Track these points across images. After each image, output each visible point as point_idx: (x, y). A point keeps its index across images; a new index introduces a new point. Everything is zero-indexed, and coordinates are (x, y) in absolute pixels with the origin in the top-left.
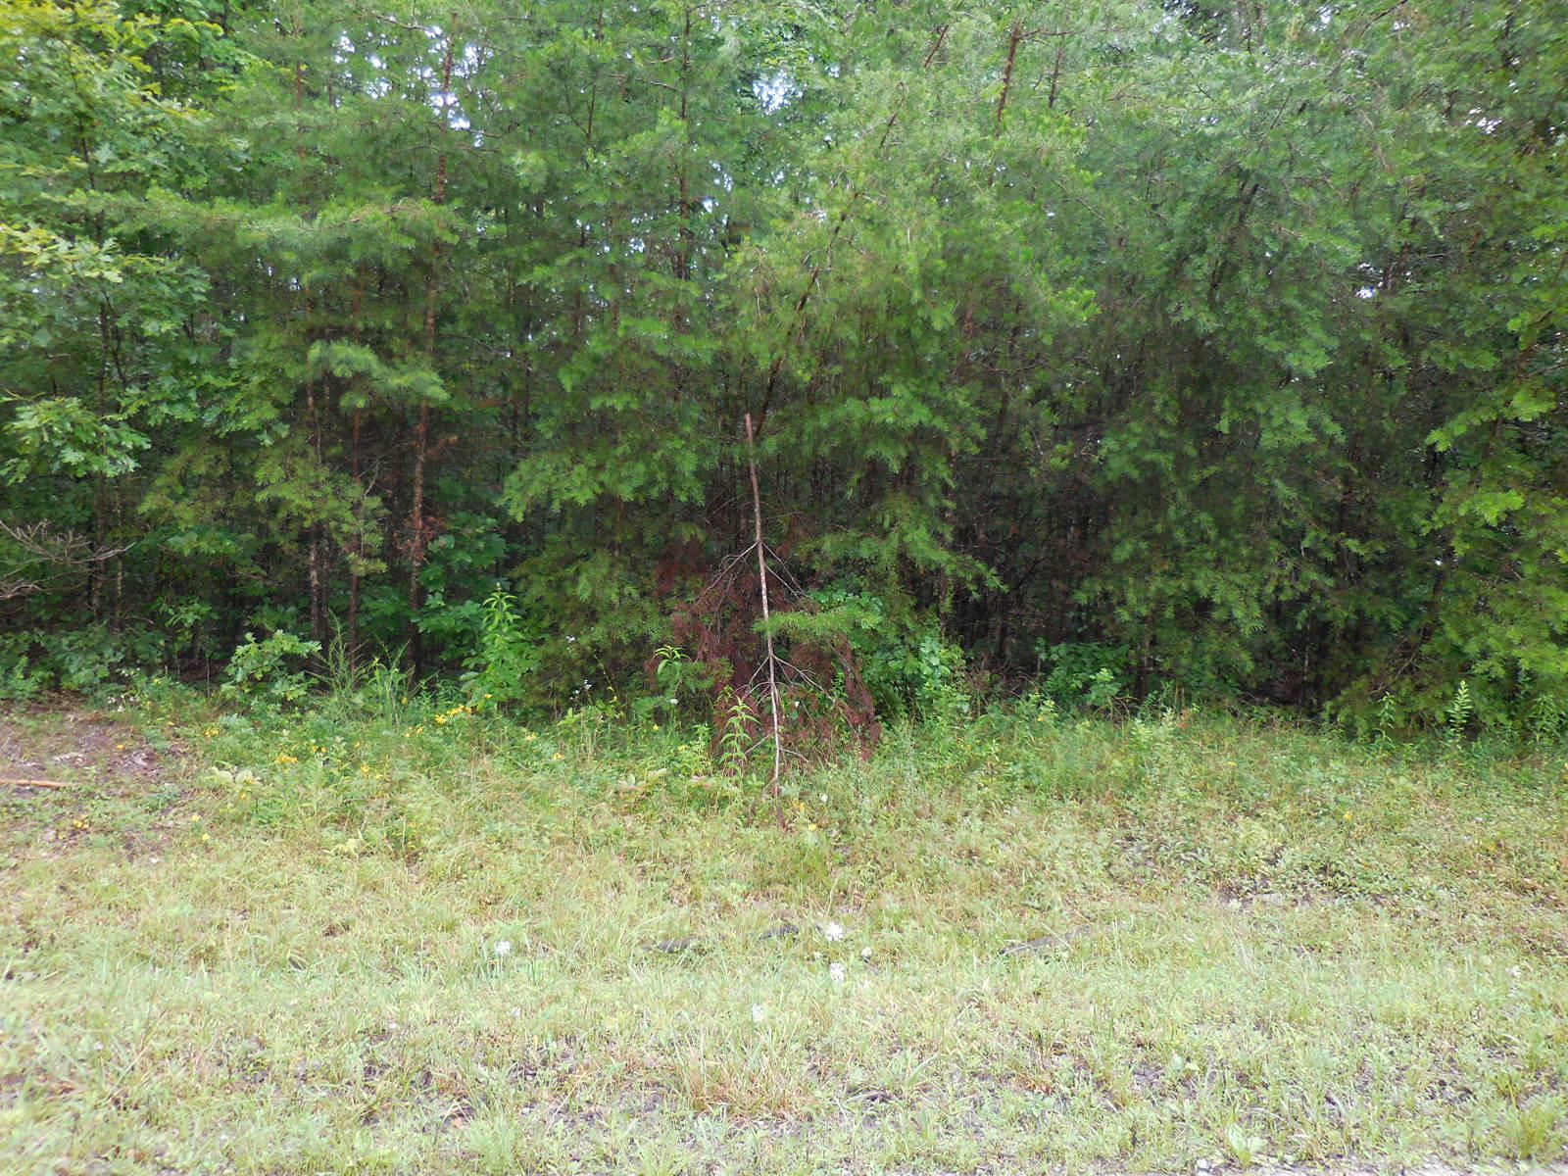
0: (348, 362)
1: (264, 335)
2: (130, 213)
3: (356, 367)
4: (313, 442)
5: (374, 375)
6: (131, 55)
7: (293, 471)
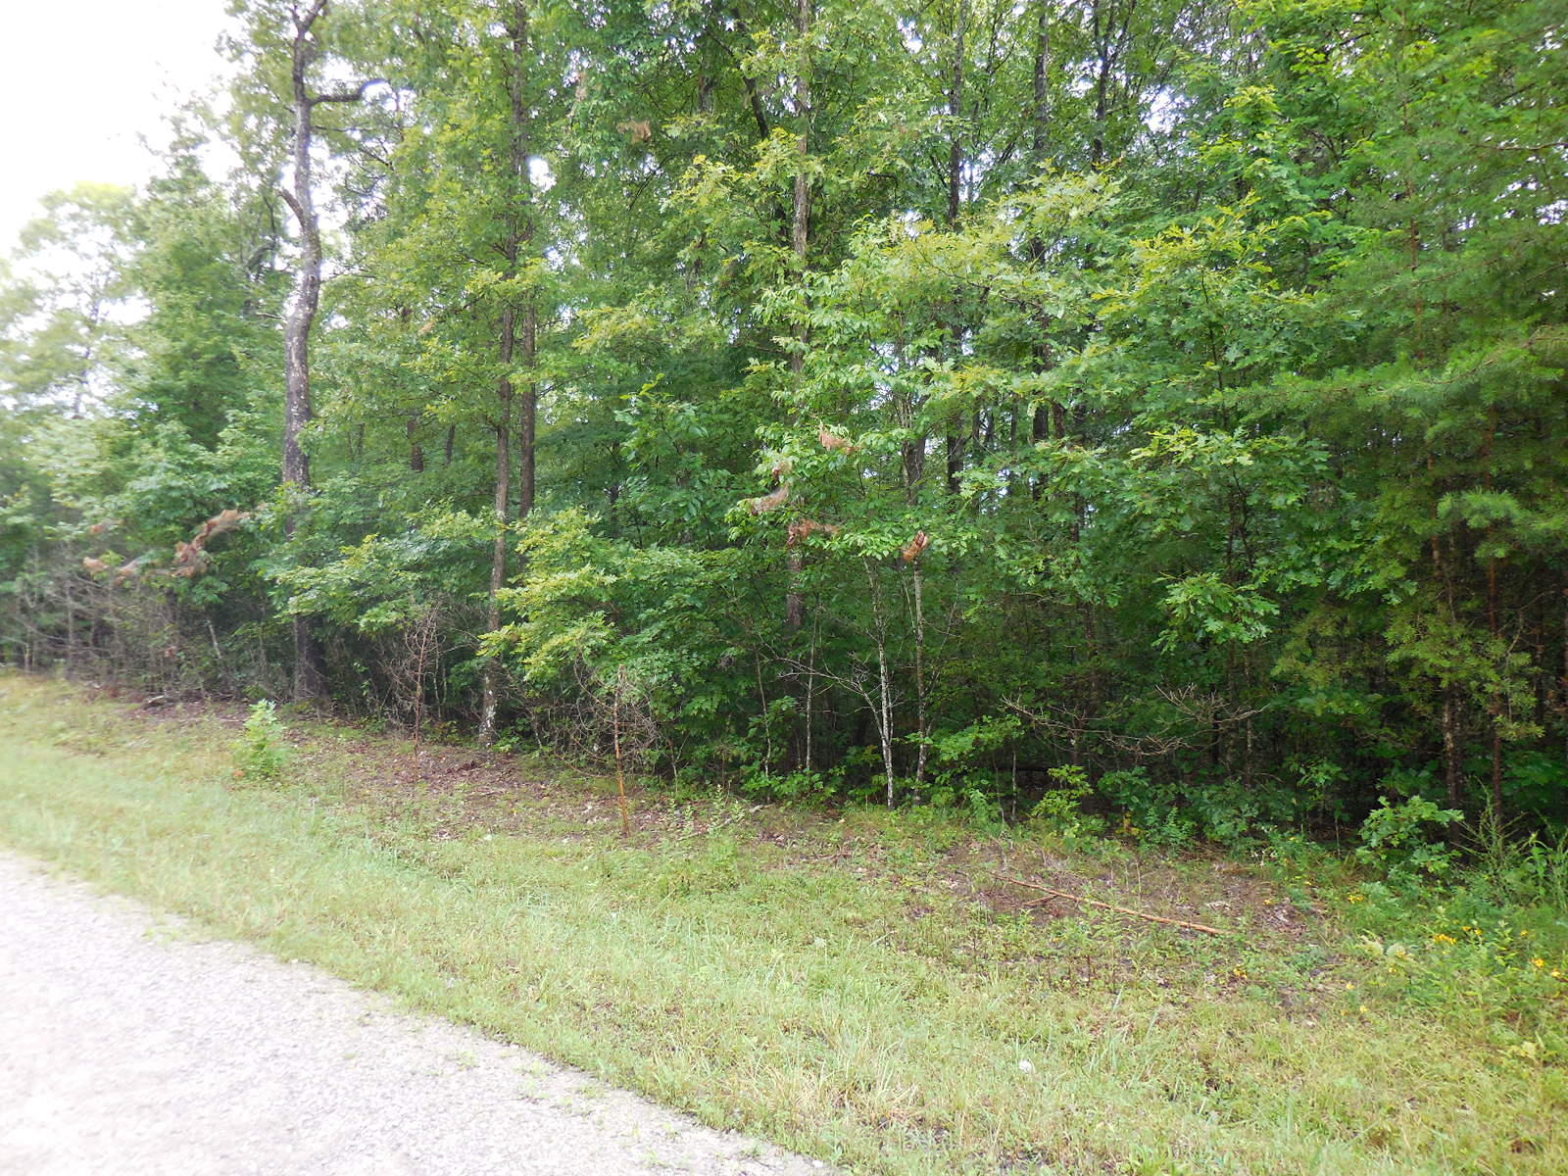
0: (1484, 511)
1: (1387, 494)
2: (1257, 401)
3: (1494, 515)
4: (1443, 599)
5: (1515, 521)
6: (1253, 262)
7: (1425, 629)
